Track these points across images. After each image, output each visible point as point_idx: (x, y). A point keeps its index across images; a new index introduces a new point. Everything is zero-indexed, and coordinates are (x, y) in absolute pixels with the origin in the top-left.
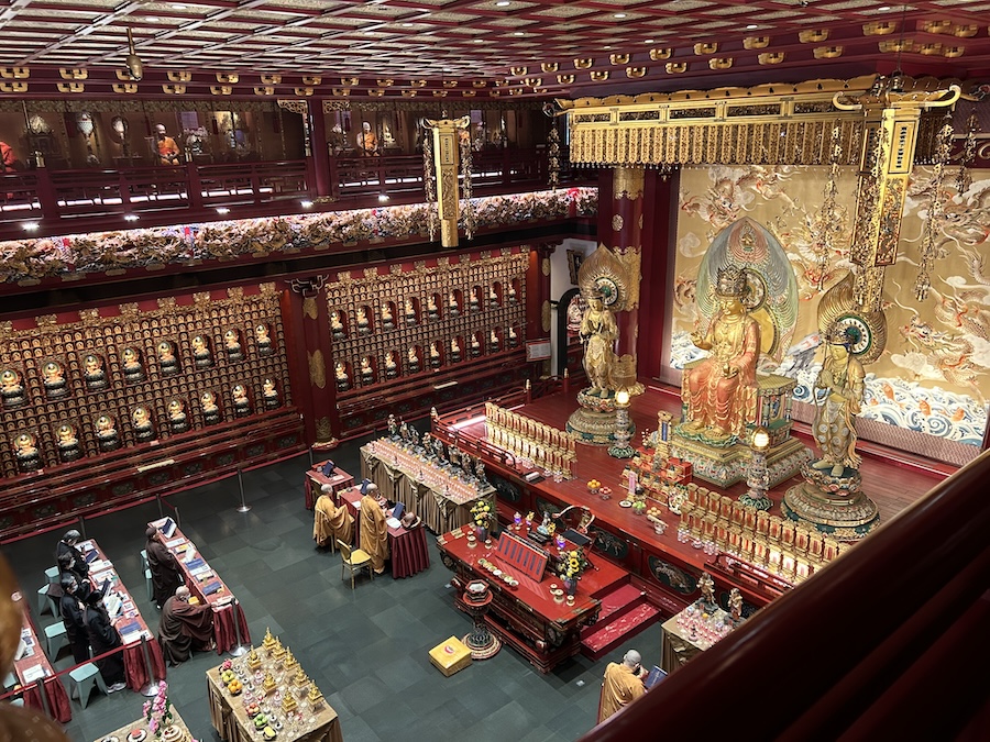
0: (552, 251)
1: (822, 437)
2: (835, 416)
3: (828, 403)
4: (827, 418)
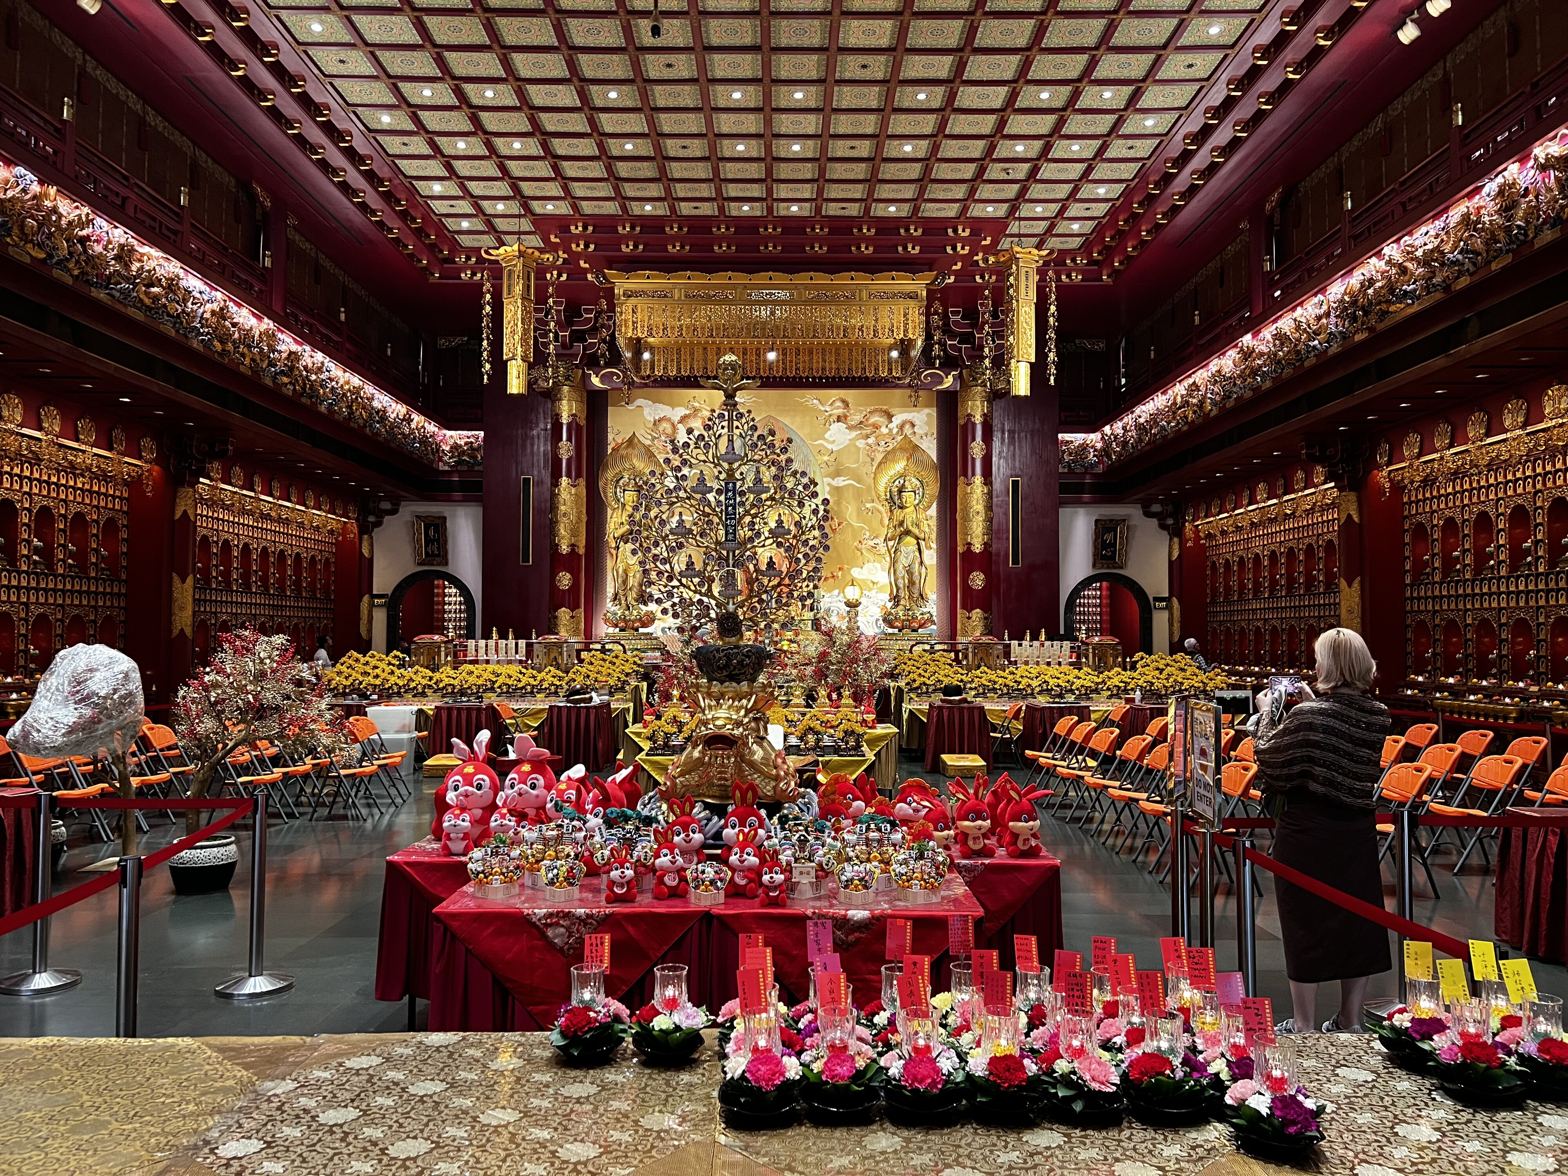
0: (379, 524)
1: (900, 581)
2: (911, 557)
3: (903, 548)
4: (903, 562)
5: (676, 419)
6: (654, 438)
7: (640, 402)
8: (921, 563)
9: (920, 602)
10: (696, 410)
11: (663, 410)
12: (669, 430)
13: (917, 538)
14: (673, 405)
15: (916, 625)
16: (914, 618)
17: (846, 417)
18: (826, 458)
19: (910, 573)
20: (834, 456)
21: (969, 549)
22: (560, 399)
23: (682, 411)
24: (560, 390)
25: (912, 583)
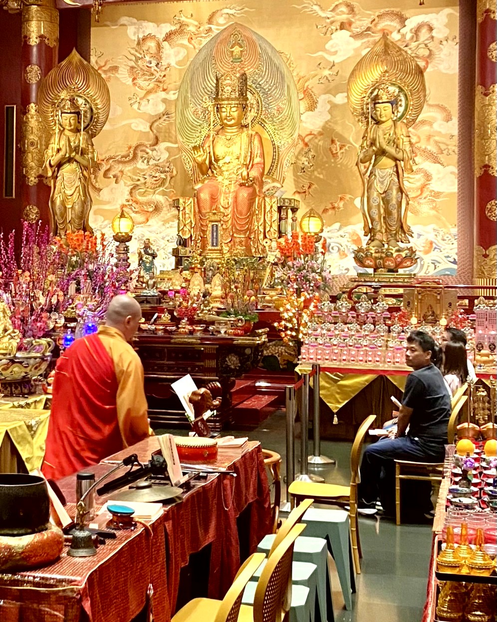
1: (374, 211)
2: (386, 182)
3: (377, 172)
4: (378, 187)
5: (161, 36)
6: (137, 59)
7: (124, 20)
8: (401, 190)
9: (400, 236)
10: (182, 25)
11: (149, 28)
12: (153, 50)
13: (396, 159)
14: (157, 21)
15: (392, 265)
16: (389, 255)
17: (350, 24)
18: (326, 72)
19: (386, 201)
20: (335, 69)
21: (486, 172)
22: (28, 20)
23: (167, 28)
24: (28, 11)
25: (388, 213)
